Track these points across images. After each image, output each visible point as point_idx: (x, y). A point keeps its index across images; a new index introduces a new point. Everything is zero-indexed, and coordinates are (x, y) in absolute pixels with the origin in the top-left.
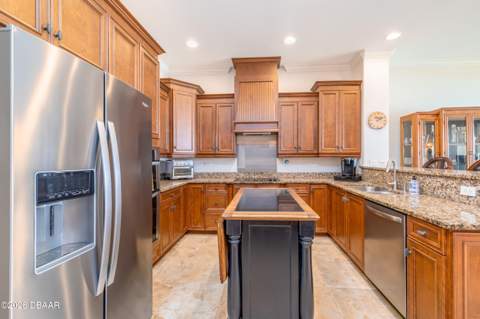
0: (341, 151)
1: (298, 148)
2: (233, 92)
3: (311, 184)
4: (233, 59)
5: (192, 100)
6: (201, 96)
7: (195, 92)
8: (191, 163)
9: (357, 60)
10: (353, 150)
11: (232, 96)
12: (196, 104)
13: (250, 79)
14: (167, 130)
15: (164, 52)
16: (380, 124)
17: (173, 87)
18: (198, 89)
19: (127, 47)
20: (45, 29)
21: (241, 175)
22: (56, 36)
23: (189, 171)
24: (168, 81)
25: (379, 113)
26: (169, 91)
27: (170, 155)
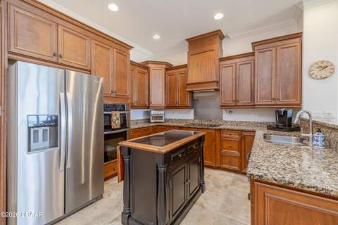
0: (278, 102)
1: (236, 101)
2: (186, 63)
3: (242, 131)
4: (187, 40)
5: (162, 72)
6: (169, 68)
7: (164, 66)
8: (162, 112)
9: (297, 14)
10: (292, 101)
11: (185, 66)
12: (165, 74)
13: (198, 51)
14: (147, 92)
15: (132, 47)
16: (324, 73)
17: (150, 65)
18: (167, 64)
19: (104, 51)
20: (54, 55)
21: (197, 121)
22: (60, 56)
23: (161, 117)
24: (147, 62)
25: (322, 62)
26: (148, 68)
27: (148, 107)
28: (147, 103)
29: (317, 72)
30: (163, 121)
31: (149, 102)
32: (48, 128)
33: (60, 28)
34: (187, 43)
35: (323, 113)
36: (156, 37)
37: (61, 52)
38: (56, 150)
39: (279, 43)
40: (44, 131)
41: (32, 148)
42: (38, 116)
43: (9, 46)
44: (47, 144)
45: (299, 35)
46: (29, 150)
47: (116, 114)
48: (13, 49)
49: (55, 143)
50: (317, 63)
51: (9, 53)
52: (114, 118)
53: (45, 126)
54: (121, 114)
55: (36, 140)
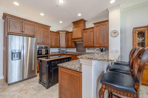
0: (101, 46)
1: (89, 45)
2: (72, 31)
4: (72, 22)
5: (64, 35)
6: (67, 33)
8: (65, 49)
12: (66, 35)
14: (58, 42)
15: (51, 27)
16: (115, 35)
17: (60, 32)
18: (66, 31)
19: (39, 29)
20: (21, 32)
21: (77, 53)
22: (23, 32)
23: (64, 51)
24: (59, 31)
25: (115, 31)
26: (59, 33)
27: (59, 47)
28: (58, 46)
29: (113, 34)
30: (65, 52)
31: (60, 45)
32: (18, 54)
33: (23, 23)
34: (73, 24)
35: (115, 49)
36: (61, 22)
37: (23, 31)
38: (20, 60)
39: (102, 24)
40: (17, 54)
41: (13, 59)
42: (15, 50)
43: (7, 31)
44: (18, 58)
45: (108, 21)
46: (12, 59)
47: (44, 50)
48: (8, 31)
49: (20, 58)
50: (113, 31)
51: (8, 32)
52: (43, 51)
53: (17, 53)
54: (46, 50)
55: (14, 57)
